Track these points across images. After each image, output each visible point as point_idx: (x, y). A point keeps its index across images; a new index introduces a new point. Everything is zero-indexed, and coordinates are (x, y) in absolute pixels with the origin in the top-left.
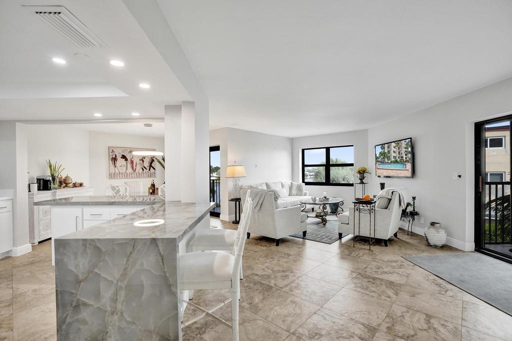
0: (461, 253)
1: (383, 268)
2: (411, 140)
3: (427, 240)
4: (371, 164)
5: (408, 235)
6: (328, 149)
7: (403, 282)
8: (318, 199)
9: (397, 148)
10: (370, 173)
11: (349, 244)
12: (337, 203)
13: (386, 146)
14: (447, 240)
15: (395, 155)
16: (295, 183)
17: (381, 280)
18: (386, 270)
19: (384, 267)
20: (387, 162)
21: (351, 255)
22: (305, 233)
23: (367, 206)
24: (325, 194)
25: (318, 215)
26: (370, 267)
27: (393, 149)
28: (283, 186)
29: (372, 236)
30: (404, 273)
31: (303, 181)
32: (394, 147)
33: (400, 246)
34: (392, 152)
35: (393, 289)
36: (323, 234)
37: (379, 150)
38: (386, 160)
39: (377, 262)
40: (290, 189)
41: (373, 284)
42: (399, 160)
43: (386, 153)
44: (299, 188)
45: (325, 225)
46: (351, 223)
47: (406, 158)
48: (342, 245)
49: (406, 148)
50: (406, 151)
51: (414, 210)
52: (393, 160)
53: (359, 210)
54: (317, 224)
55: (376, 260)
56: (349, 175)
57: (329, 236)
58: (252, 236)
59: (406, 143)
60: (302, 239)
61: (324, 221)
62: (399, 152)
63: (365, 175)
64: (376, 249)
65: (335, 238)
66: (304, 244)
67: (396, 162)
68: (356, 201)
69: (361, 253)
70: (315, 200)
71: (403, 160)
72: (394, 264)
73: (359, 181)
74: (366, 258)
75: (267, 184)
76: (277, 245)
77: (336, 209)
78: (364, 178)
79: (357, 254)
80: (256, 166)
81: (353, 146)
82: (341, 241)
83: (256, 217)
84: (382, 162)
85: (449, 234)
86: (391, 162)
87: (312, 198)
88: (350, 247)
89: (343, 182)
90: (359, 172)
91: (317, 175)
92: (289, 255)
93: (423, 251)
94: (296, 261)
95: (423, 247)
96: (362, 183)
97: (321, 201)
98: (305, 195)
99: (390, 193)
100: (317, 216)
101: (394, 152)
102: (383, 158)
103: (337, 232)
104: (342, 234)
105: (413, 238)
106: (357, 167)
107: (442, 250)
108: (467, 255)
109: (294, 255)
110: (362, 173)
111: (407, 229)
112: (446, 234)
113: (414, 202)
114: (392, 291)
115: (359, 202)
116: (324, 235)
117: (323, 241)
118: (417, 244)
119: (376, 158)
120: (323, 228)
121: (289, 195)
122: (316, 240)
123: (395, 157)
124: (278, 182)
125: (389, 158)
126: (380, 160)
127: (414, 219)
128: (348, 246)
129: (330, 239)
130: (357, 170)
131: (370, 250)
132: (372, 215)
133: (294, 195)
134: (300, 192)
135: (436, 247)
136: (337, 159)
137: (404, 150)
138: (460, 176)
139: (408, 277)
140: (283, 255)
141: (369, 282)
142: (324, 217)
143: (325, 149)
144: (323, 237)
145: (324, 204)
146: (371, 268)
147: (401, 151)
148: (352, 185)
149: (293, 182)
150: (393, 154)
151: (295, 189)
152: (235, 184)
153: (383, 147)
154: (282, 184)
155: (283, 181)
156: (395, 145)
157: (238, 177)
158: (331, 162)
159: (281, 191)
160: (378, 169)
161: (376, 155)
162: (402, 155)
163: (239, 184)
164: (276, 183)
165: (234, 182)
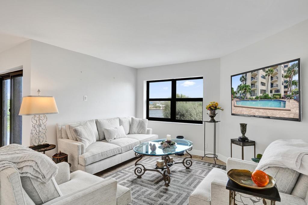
2: (298, 63)
6: (174, 82)
10: (222, 110)
13: (249, 75)
15: (264, 88)
16: (137, 119)
20: (250, 99)
24: (169, 137)
27: (261, 80)
28: (121, 122)
31: (147, 117)
32: (264, 77)
34: (259, 84)
38: (248, 96)
42: (270, 95)
43: (248, 86)
44: (141, 125)
45: (167, 185)
47: (285, 92)
49: (286, 77)
50: (286, 82)
52: (260, 94)
59: (286, 69)
61: (167, 179)
62: (272, 84)
63: (217, 111)
71: (280, 95)
73: (209, 119)
75: (97, 122)
78: (215, 115)
80: (85, 98)
81: (202, 78)
84: (242, 99)
86: (257, 98)
90: (210, 108)
96: (213, 121)
98: (148, 133)
101: (263, 84)
102: (243, 93)
106: (207, 103)
110: (213, 109)
119: (233, 93)
121: (129, 134)
123: (263, 91)
125: (252, 93)
126: (238, 95)
130: (207, 106)
133: (135, 133)
134: (142, 129)
136: (181, 95)
137: (283, 80)
143: (171, 82)
147: (276, 81)
148: (201, 122)
149: (134, 118)
150: (260, 87)
151: (137, 125)
152: (37, 124)
153: (243, 77)
154: (120, 120)
155: (121, 117)
156: (264, 74)
157: (44, 114)
158: (177, 98)
159: (116, 130)
160: (235, 106)
161: (232, 89)
162: (278, 88)
163: (45, 124)
164: (111, 119)
165: (35, 122)
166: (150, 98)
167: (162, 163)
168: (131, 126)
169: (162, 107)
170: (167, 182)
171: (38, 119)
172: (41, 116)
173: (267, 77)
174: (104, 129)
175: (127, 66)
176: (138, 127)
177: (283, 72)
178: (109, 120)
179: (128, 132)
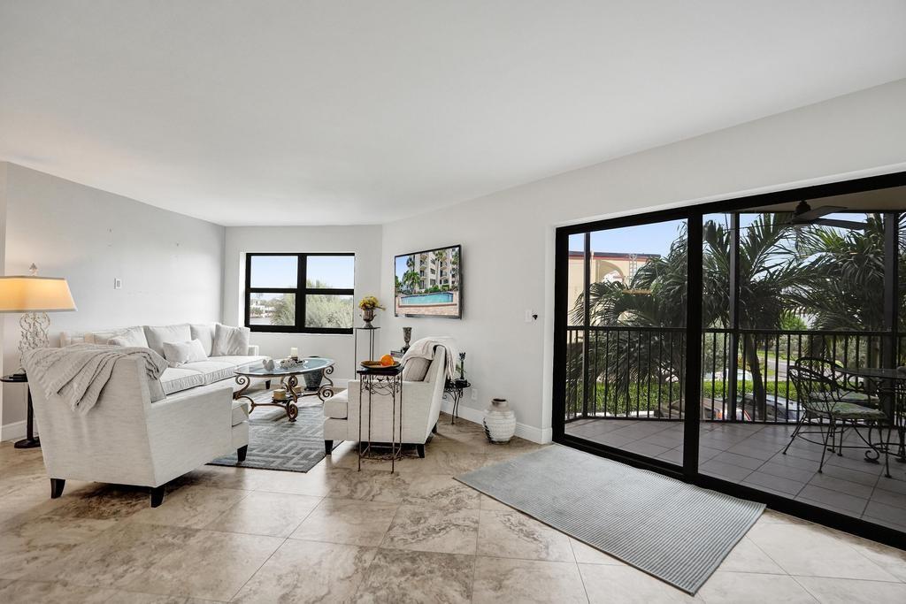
0: (537, 450)
1: (426, 519)
2: (460, 250)
3: (487, 432)
4: (386, 293)
5: (453, 424)
6: (302, 258)
7: (470, 550)
8: (278, 362)
9: (438, 263)
10: (384, 309)
11: (349, 464)
12: (321, 369)
13: (418, 258)
14: (516, 430)
15: (434, 277)
16: (228, 328)
17: (428, 555)
18: (432, 522)
19: (427, 515)
20: (419, 293)
21: (355, 496)
22: (242, 452)
23: (388, 379)
24: (294, 351)
25: (279, 398)
26: (399, 521)
27: (430, 266)
28: (194, 333)
29: (397, 441)
30: (468, 523)
31: (247, 324)
32: (433, 262)
33: (445, 452)
34: (428, 271)
35: (456, 578)
36: (290, 445)
37: (402, 269)
38: (417, 288)
39: (411, 503)
40: (213, 340)
41: (414, 575)
42: (440, 287)
43: (417, 274)
44: (236, 339)
45: (293, 420)
46: (354, 417)
47: (453, 282)
48: (333, 470)
49: (452, 263)
50: (452, 269)
51: (462, 378)
52: (430, 286)
53: (370, 388)
54: (276, 420)
55: (410, 499)
56: (342, 311)
57: (302, 449)
58: (71, 485)
59: (454, 253)
60: (233, 470)
61: (292, 412)
62: (441, 272)
63: (376, 312)
64: (405, 466)
65: (316, 452)
66: (238, 484)
67: (435, 291)
68: (364, 369)
69: (376, 484)
70: (270, 366)
71: (448, 286)
72: (445, 501)
73: (364, 324)
74: (389, 497)
75: (147, 331)
76: (156, 503)
77: (318, 381)
78: (373, 317)
79: (369, 488)
80: (117, 284)
81: (353, 254)
82: (330, 460)
83: (85, 430)
84: (409, 293)
85: (519, 418)
86: (426, 292)
87: (264, 361)
88: (351, 471)
89: (329, 326)
90: (365, 307)
91: (279, 311)
92: (188, 533)
93: (485, 456)
94: (210, 550)
95: (483, 448)
96: (370, 327)
97: (286, 368)
98: (251, 353)
99: (431, 350)
100: (275, 402)
101: (433, 272)
102: (410, 285)
103: (320, 438)
104: (332, 441)
105: (463, 429)
106: (360, 297)
107: (510, 447)
108: (546, 451)
109: (206, 529)
110: (370, 308)
111: (451, 413)
112: (515, 420)
113: (462, 363)
114: (456, 585)
115: (370, 370)
116: (292, 448)
117: (290, 465)
118: (471, 443)
119: (398, 285)
120: (290, 430)
121: (210, 356)
122: (273, 465)
123: (433, 282)
124: (181, 326)
125: (421, 283)
126: (404, 288)
127: (461, 394)
128: (345, 469)
129: (305, 457)
130: (360, 302)
131: (392, 472)
132: (398, 396)
133: (224, 355)
134: (237, 345)
135: (501, 443)
136: (318, 283)
138: (536, 317)
139: (476, 530)
140: (170, 540)
141: (404, 572)
142: (292, 403)
143: (297, 257)
144: (289, 454)
145: (293, 375)
146: (403, 526)
147: (445, 268)
148: (350, 331)
149: (221, 324)
150: (430, 276)
151: (227, 340)
152: (31, 330)
153: (411, 260)
154: (192, 329)
155: (194, 323)
156: (434, 257)
157: (43, 311)
158: (307, 287)
159: (188, 345)
160: (400, 307)
161: (396, 278)
162: (447, 277)
163: (46, 331)
164: (175, 326)
165: (26, 326)
166: (252, 286)
167: (283, 394)
168: (215, 339)
169: (266, 312)
170: (292, 416)
171: (31, 321)
172: (38, 315)
173: (436, 262)
174: (165, 344)
175: (201, 220)
176: (229, 342)
177: (451, 257)
178: (172, 328)
179: (209, 353)
